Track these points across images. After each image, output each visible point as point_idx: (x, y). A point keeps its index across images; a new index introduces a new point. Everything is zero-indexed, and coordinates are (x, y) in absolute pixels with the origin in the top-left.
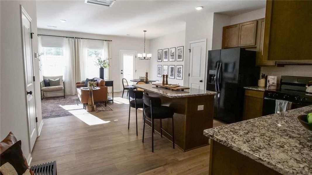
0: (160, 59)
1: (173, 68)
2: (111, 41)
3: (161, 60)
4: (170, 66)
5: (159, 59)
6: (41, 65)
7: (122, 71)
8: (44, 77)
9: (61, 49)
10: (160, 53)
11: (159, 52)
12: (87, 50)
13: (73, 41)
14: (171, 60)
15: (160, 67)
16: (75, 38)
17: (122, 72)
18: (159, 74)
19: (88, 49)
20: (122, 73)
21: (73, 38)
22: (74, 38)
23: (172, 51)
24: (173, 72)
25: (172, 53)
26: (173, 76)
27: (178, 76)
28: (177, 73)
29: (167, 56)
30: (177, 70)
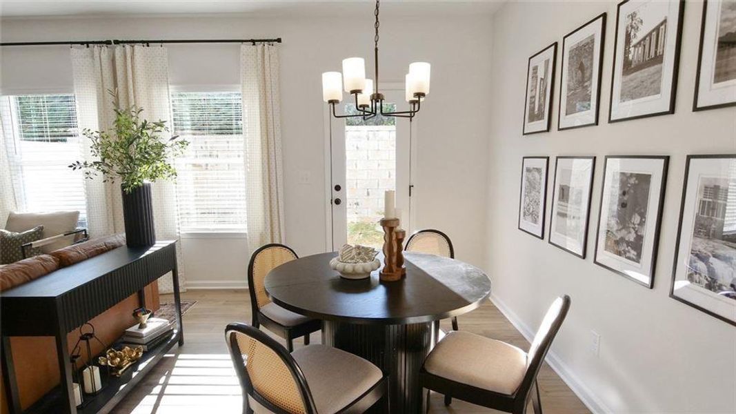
0: (539, 117)
1: (645, 179)
2: (279, 40)
3: (542, 125)
4: (615, 167)
5: (533, 117)
7: (338, 188)
9: (32, 100)
10: (541, 74)
11: (536, 69)
13: (105, 59)
14: (623, 108)
15: (539, 170)
17: (337, 195)
18: (529, 218)
20: (338, 202)
23: (640, 25)
24: (642, 223)
25: (639, 43)
26: (633, 260)
27: (696, 273)
28: (693, 244)
29: (587, 86)
30: (697, 211)
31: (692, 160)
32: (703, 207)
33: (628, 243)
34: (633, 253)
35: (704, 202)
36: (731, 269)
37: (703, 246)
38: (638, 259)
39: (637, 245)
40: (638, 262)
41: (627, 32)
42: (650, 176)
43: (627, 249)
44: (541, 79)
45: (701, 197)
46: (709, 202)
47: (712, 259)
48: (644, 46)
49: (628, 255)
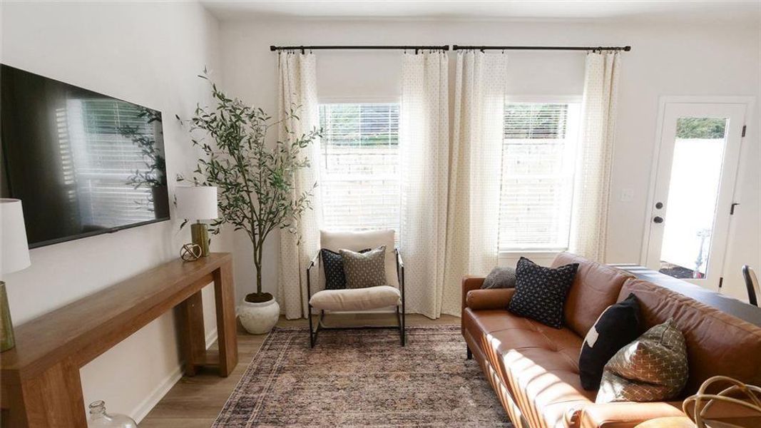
2: (627, 49)
6: (315, 185)
7: (659, 206)
8: (324, 238)
12: (502, 105)
13: (445, 63)
16: (456, 48)
19: (508, 103)
21: (446, 48)
22: (451, 48)
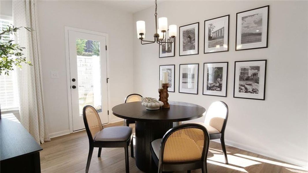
0: (169, 52)
1: (220, 69)
3: (171, 54)
4: (207, 65)
14: (209, 50)
17: (73, 84)
20: (74, 87)
23: (214, 28)
24: (221, 80)
25: (215, 32)
26: (219, 91)
27: (241, 90)
28: (240, 83)
29: (192, 43)
30: (239, 75)
31: (236, 63)
32: (241, 74)
33: (216, 87)
34: (219, 89)
35: (242, 72)
36: (252, 87)
37: (243, 83)
38: (221, 90)
39: (220, 86)
40: (221, 91)
41: (209, 29)
42: (222, 67)
43: (216, 88)
44: (168, 39)
45: (241, 71)
46: (243, 72)
47: (246, 86)
48: (217, 33)
49: (217, 90)
